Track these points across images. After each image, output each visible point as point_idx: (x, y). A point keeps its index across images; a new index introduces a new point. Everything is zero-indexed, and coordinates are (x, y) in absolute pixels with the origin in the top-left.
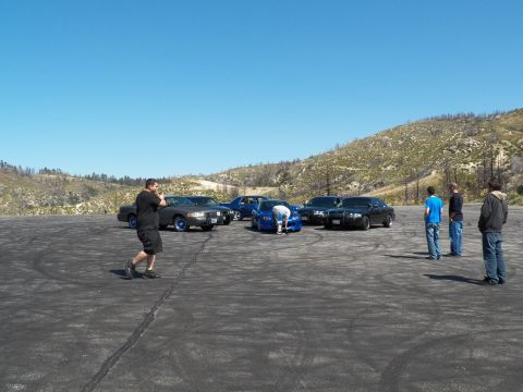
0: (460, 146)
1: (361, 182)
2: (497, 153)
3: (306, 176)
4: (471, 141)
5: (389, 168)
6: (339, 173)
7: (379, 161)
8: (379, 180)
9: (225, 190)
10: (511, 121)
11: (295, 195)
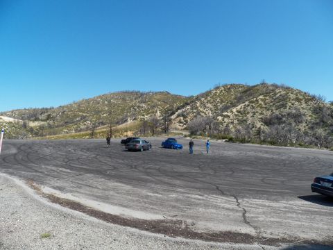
0: (139, 107)
1: (91, 122)
2: (156, 112)
3: (61, 116)
4: (143, 105)
5: (105, 115)
6: (78, 116)
7: (100, 112)
8: (101, 121)
9: (18, 123)
10: (158, 97)
11: (57, 127)
